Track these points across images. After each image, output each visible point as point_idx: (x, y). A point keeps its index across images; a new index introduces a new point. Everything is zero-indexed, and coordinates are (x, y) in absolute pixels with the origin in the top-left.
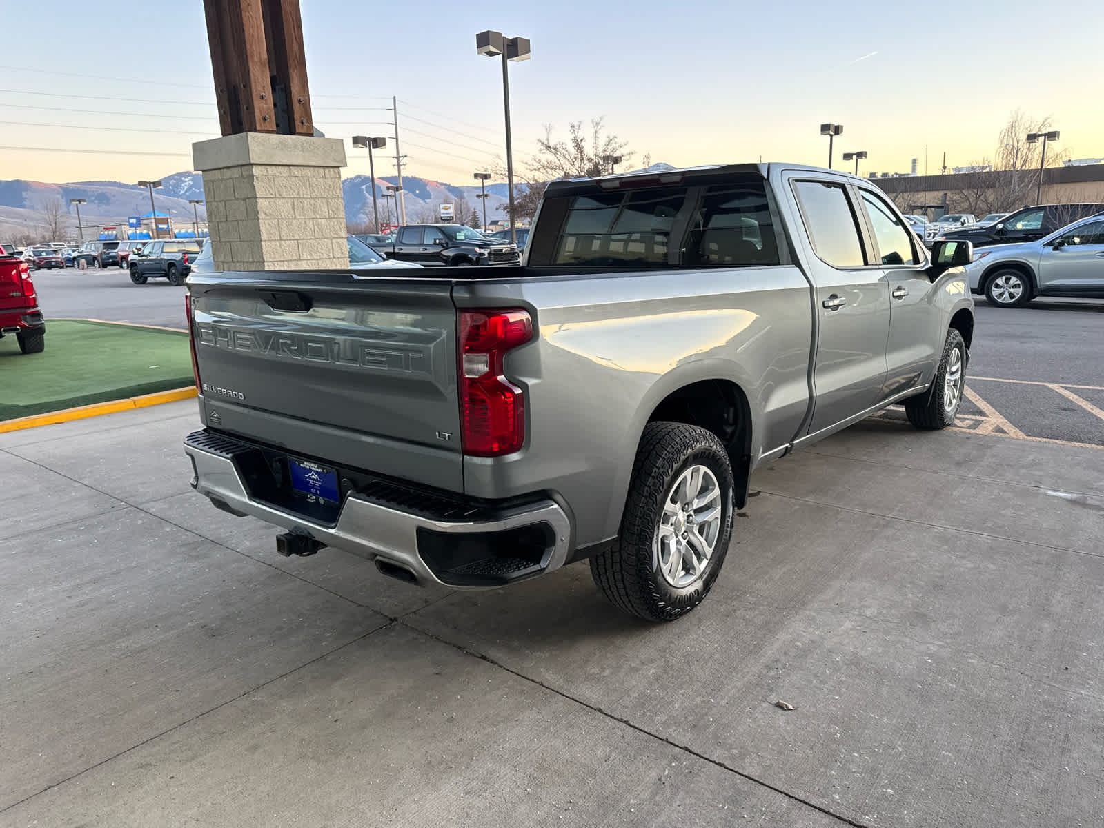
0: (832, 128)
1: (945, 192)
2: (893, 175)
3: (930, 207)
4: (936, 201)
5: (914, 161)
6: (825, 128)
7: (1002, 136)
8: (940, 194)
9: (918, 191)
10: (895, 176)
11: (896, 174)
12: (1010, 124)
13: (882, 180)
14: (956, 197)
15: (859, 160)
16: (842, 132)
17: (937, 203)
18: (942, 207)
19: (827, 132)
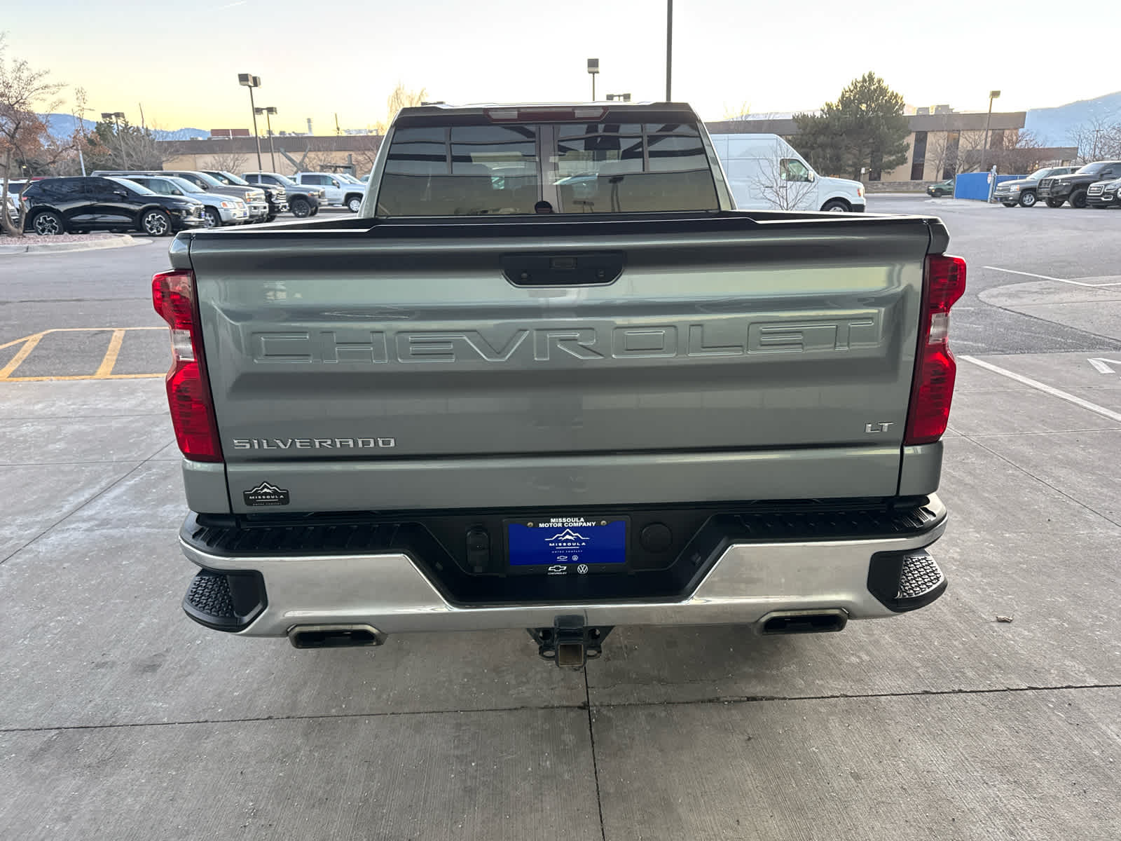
0: (251, 79)
1: (351, 153)
2: (289, 134)
3: (339, 167)
4: (343, 161)
5: (309, 121)
6: (243, 78)
7: (390, 102)
8: (346, 154)
9: (331, 150)
10: (293, 135)
11: (293, 132)
12: (394, 92)
13: (280, 137)
14: (360, 158)
15: (270, 115)
16: (260, 84)
17: (343, 163)
18: (350, 167)
19: (246, 83)
